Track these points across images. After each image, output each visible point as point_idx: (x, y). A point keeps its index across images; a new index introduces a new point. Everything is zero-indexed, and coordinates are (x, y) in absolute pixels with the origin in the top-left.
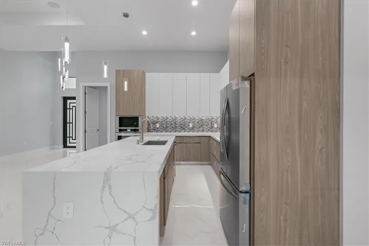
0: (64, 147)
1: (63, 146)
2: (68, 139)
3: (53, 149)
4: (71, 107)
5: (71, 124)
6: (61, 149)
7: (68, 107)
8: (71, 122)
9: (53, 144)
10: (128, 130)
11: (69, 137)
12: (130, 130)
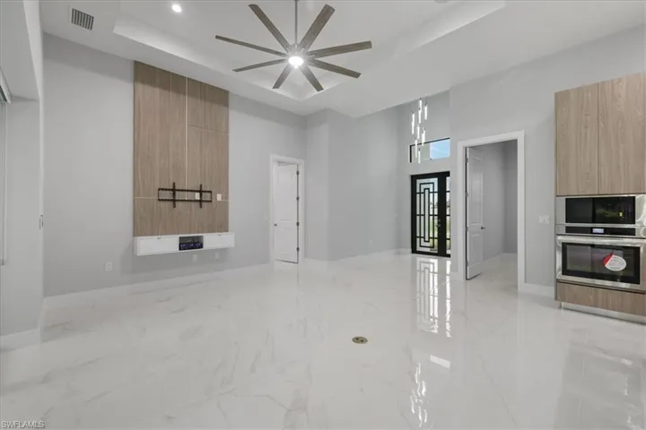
0: (413, 252)
1: (410, 250)
2: (418, 239)
3: (398, 253)
4: (422, 191)
5: (422, 217)
6: (409, 256)
7: (418, 191)
8: (422, 213)
9: (399, 245)
10: (595, 230)
11: (420, 237)
12: (601, 231)
